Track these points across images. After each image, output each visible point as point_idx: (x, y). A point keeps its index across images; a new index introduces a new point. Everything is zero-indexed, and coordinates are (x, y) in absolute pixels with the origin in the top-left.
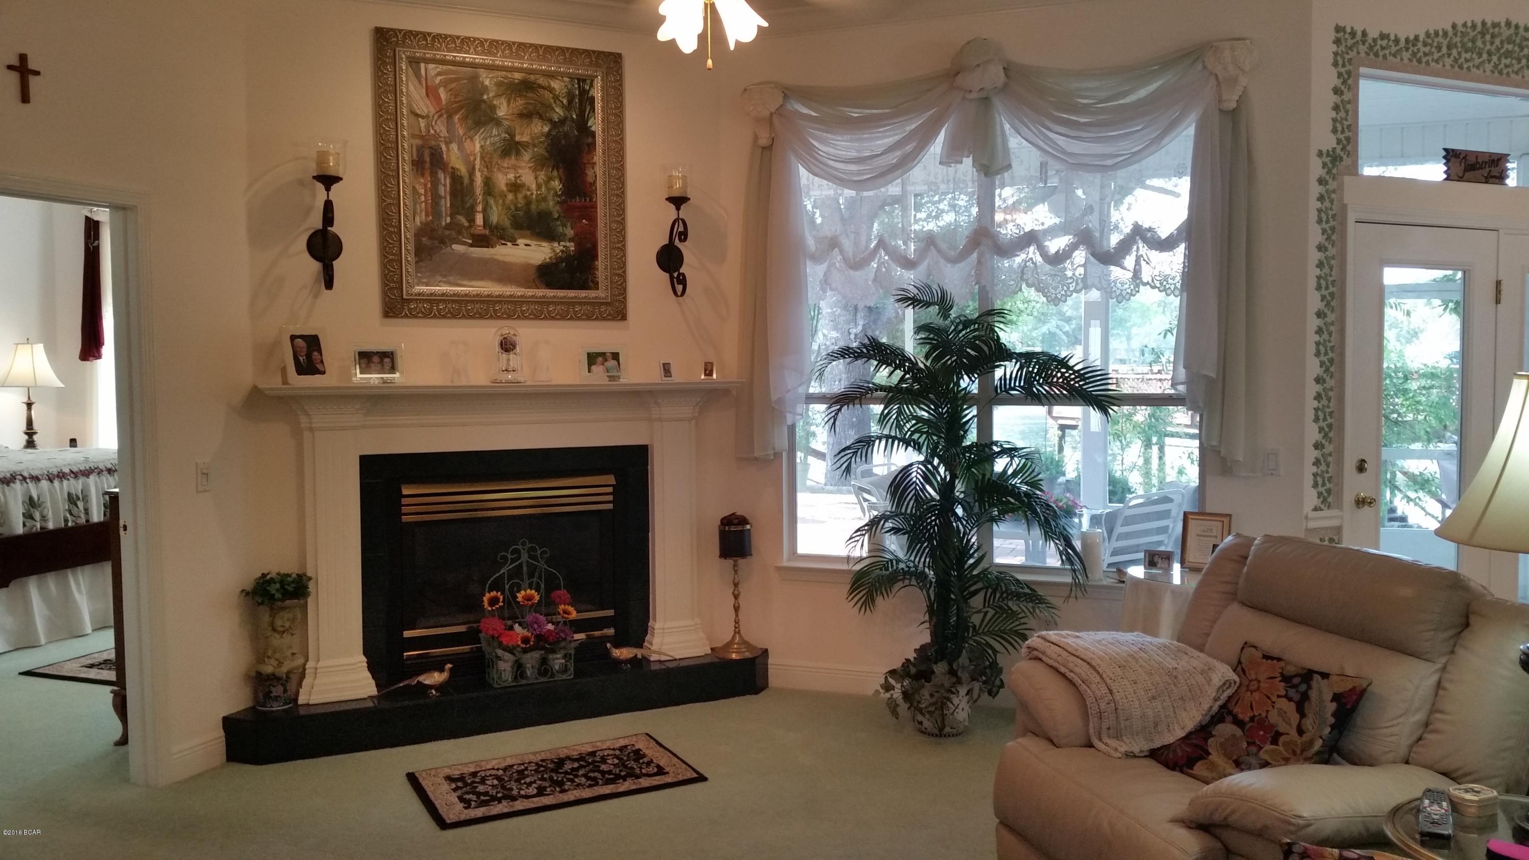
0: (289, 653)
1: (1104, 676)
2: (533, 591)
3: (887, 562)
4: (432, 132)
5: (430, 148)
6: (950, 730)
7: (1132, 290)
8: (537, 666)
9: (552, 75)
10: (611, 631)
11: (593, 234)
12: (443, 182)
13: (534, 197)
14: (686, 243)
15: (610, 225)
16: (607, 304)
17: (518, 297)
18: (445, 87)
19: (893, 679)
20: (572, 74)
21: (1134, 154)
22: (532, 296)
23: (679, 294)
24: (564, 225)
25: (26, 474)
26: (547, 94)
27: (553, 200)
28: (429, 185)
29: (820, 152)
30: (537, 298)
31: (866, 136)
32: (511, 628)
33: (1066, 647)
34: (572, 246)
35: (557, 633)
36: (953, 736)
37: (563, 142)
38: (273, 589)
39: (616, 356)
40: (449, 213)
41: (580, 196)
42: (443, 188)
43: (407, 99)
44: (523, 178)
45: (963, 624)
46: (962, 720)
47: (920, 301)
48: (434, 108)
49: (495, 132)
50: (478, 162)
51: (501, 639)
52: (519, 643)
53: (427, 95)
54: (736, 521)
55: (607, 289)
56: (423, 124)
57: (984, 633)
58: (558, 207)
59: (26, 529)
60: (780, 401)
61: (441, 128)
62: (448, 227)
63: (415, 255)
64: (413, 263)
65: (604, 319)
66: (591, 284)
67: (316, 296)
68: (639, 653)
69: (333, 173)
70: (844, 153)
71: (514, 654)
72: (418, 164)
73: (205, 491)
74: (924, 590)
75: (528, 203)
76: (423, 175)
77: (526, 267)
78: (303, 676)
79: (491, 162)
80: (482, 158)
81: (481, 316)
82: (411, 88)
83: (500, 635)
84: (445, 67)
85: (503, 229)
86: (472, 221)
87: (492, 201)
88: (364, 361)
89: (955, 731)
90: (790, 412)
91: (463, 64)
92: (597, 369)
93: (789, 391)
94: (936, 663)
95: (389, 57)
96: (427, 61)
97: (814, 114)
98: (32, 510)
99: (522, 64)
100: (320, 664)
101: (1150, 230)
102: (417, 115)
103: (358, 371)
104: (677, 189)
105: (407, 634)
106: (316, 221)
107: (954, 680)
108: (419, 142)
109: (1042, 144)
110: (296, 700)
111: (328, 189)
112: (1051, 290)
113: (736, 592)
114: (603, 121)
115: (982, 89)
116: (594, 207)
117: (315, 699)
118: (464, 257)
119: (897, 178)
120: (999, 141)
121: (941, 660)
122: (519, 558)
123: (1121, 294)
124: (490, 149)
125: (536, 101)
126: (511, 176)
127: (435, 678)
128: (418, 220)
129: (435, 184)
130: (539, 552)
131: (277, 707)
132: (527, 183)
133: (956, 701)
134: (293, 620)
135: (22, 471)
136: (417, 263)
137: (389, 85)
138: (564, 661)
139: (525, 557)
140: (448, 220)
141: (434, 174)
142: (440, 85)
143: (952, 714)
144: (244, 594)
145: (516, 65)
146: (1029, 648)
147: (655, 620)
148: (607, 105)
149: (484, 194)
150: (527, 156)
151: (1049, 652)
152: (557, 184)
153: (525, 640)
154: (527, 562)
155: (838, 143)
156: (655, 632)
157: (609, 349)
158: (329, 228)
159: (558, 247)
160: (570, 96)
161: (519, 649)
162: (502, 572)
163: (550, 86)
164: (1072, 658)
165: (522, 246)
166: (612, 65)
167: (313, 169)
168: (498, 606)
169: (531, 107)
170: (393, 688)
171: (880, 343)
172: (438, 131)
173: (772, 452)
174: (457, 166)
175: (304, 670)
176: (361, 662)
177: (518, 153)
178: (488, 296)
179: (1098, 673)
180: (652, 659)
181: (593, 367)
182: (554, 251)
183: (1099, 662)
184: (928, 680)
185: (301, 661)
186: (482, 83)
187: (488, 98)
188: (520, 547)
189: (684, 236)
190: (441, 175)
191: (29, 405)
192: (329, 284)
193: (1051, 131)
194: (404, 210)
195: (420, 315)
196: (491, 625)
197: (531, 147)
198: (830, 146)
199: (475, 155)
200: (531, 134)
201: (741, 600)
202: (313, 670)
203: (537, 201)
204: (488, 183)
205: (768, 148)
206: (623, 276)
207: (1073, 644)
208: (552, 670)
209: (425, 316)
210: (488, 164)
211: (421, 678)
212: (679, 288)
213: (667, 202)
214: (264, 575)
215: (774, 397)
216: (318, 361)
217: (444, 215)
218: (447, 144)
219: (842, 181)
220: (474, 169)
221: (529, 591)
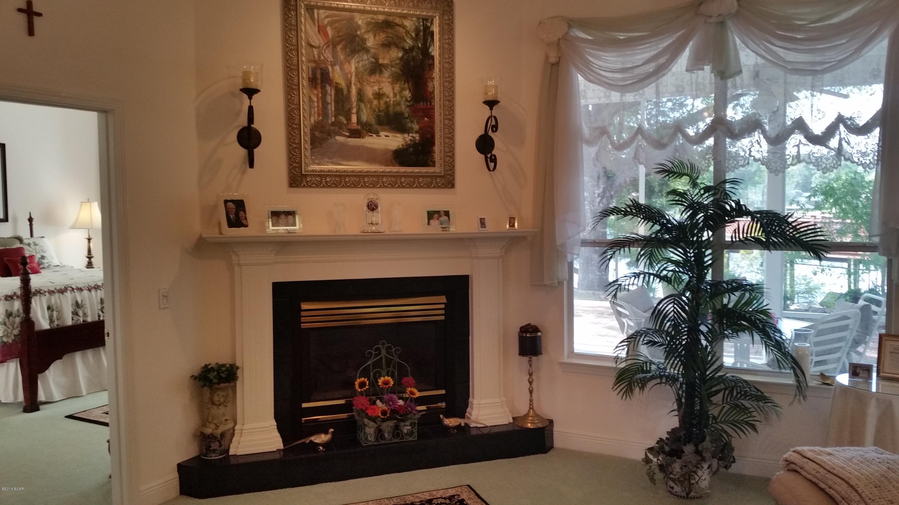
0: (223, 419)
1: (864, 496)
2: (389, 378)
3: (643, 363)
4: (322, 58)
5: (321, 69)
6: (695, 494)
7: (834, 164)
8: (392, 431)
9: (404, 17)
10: (443, 405)
11: (432, 128)
12: (329, 92)
13: (392, 102)
14: (496, 133)
15: (444, 121)
16: (441, 177)
17: (380, 172)
18: (331, 26)
19: (651, 454)
20: (419, 15)
21: (840, 61)
22: (390, 172)
23: (491, 169)
24: (412, 122)
25: (74, 287)
26: (401, 30)
27: (405, 104)
28: (320, 95)
29: (594, 65)
30: (393, 173)
31: (628, 53)
32: (374, 403)
33: (823, 465)
34: (417, 137)
35: (406, 408)
36: (697, 498)
37: (412, 63)
38: (212, 375)
39: (447, 213)
40: (333, 114)
41: (423, 102)
42: (330, 97)
43: (305, 35)
44: (384, 90)
45: (703, 415)
46: (704, 487)
47: (675, 173)
48: (324, 41)
49: (365, 57)
50: (353, 79)
51: (367, 412)
52: (380, 414)
53: (319, 31)
54: (530, 330)
55: (441, 166)
56: (316, 52)
57: (722, 422)
58: (408, 109)
59: (74, 321)
60: (563, 245)
61: (328, 55)
62: (333, 124)
63: (311, 144)
64: (309, 151)
65: (439, 187)
66: (430, 163)
67: (243, 172)
68: (462, 422)
69: (253, 86)
70: (612, 65)
71: (376, 423)
72: (313, 81)
73: (165, 308)
74: (673, 387)
75: (388, 106)
76: (316, 88)
77: (386, 151)
78: (233, 435)
79: (362, 79)
80: (356, 75)
81: (355, 186)
82: (308, 26)
83: (367, 409)
84: (331, 12)
85: (370, 125)
86: (349, 120)
87: (362, 106)
88: (275, 218)
89: (698, 495)
90: (570, 253)
91: (343, 9)
92: (434, 223)
93: (569, 238)
94: (685, 445)
95: (292, 5)
96: (319, 8)
97: (590, 38)
98: (77, 309)
99: (384, 9)
100: (246, 427)
101: (851, 119)
102: (312, 46)
103: (270, 223)
104: (490, 97)
105: (304, 405)
106: (243, 121)
107: (699, 458)
108: (313, 65)
109: (764, 53)
110: (228, 451)
111: (250, 98)
112: (773, 164)
113: (531, 380)
114: (439, 48)
115: (720, 15)
116: (433, 108)
117: (241, 451)
118: (343, 145)
119: (652, 83)
120: (732, 53)
121: (689, 443)
122: (380, 354)
123: (826, 167)
124: (361, 69)
125: (394, 35)
126: (376, 88)
127: (321, 438)
128: (312, 119)
129: (324, 94)
130: (394, 350)
131: (214, 457)
132: (387, 93)
133: (700, 473)
134: (226, 397)
135: (72, 284)
136: (311, 149)
137: (293, 25)
138: (410, 427)
139: (384, 352)
140: (333, 119)
141: (323, 88)
142: (327, 25)
143: (697, 483)
144: (194, 378)
145: (380, 9)
146: (786, 461)
147: (473, 397)
148: (443, 37)
149: (357, 101)
150: (387, 74)
151: (807, 467)
152: (407, 94)
153: (384, 413)
154: (386, 356)
155: (607, 58)
156: (474, 406)
157: (442, 208)
158: (252, 126)
159: (408, 137)
160: (417, 31)
161: (379, 419)
162: (369, 363)
163: (403, 24)
164: (829, 476)
165: (383, 137)
166: (446, 8)
167: (240, 85)
168: (365, 389)
169: (390, 39)
170: (294, 444)
171: (640, 204)
172: (326, 57)
173: (557, 281)
174: (339, 82)
175: (234, 430)
176: (273, 425)
177: (381, 72)
178: (360, 172)
179: (856, 491)
180: (471, 426)
181: (431, 221)
182: (405, 140)
183: (858, 482)
184: (680, 458)
185: (231, 425)
186: (357, 23)
187: (361, 34)
188: (381, 346)
189: (495, 128)
190: (328, 88)
191: (89, 240)
192: (251, 165)
193: (773, 44)
194: (303, 112)
195: (314, 185)
196: (360, 402)
197: (390, 67)
198: (601, 61)
199: (351, 74)
200: (390, 58)
201: (534, 385)
202: (240, 431)
203: (394, 105)
204: (360, 93)
205: (556, 64)
206: (452, 157)
207: (830, 463)
208: (402, 434)
209: (317, 186)
210: (360, 80)
211: (313, 438)
212: (492, 165)
213: (484, 105)
214: (206, 366)
215: (559, 242)
216: (243, 218)
217: (330, 116)
218: (333, 66)
219: (610, 86)
220: (350, 83)
221: (386, 378)
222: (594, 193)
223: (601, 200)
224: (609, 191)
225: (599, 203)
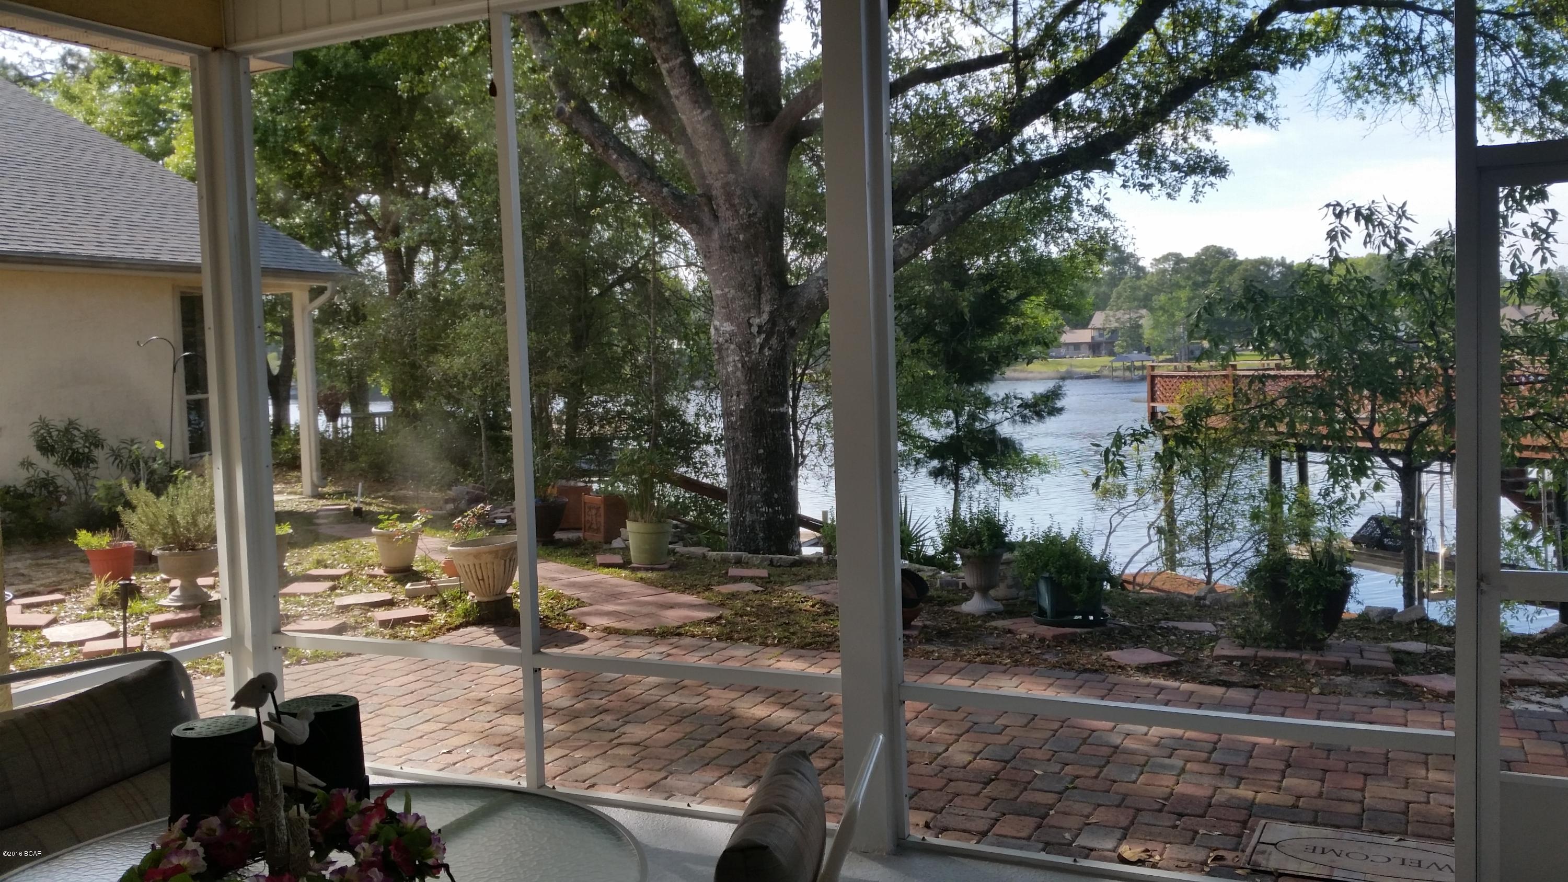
222: (750, 325)
223: (767, 340)
224: (785, 320)
225: (762, 347)
